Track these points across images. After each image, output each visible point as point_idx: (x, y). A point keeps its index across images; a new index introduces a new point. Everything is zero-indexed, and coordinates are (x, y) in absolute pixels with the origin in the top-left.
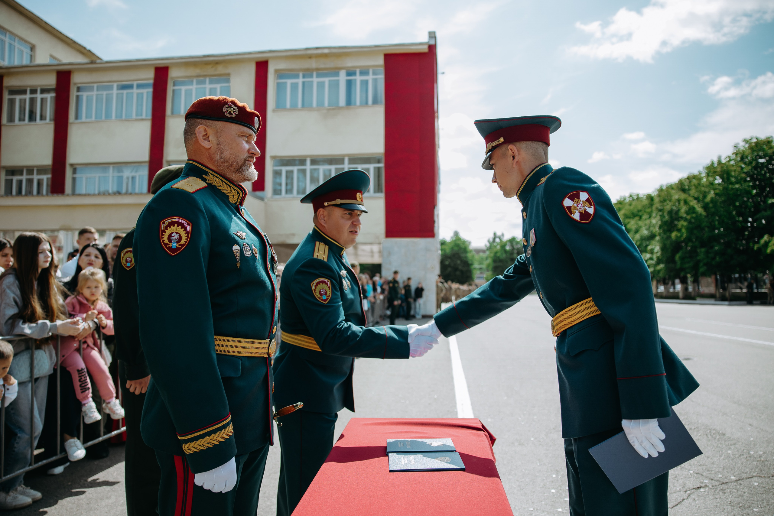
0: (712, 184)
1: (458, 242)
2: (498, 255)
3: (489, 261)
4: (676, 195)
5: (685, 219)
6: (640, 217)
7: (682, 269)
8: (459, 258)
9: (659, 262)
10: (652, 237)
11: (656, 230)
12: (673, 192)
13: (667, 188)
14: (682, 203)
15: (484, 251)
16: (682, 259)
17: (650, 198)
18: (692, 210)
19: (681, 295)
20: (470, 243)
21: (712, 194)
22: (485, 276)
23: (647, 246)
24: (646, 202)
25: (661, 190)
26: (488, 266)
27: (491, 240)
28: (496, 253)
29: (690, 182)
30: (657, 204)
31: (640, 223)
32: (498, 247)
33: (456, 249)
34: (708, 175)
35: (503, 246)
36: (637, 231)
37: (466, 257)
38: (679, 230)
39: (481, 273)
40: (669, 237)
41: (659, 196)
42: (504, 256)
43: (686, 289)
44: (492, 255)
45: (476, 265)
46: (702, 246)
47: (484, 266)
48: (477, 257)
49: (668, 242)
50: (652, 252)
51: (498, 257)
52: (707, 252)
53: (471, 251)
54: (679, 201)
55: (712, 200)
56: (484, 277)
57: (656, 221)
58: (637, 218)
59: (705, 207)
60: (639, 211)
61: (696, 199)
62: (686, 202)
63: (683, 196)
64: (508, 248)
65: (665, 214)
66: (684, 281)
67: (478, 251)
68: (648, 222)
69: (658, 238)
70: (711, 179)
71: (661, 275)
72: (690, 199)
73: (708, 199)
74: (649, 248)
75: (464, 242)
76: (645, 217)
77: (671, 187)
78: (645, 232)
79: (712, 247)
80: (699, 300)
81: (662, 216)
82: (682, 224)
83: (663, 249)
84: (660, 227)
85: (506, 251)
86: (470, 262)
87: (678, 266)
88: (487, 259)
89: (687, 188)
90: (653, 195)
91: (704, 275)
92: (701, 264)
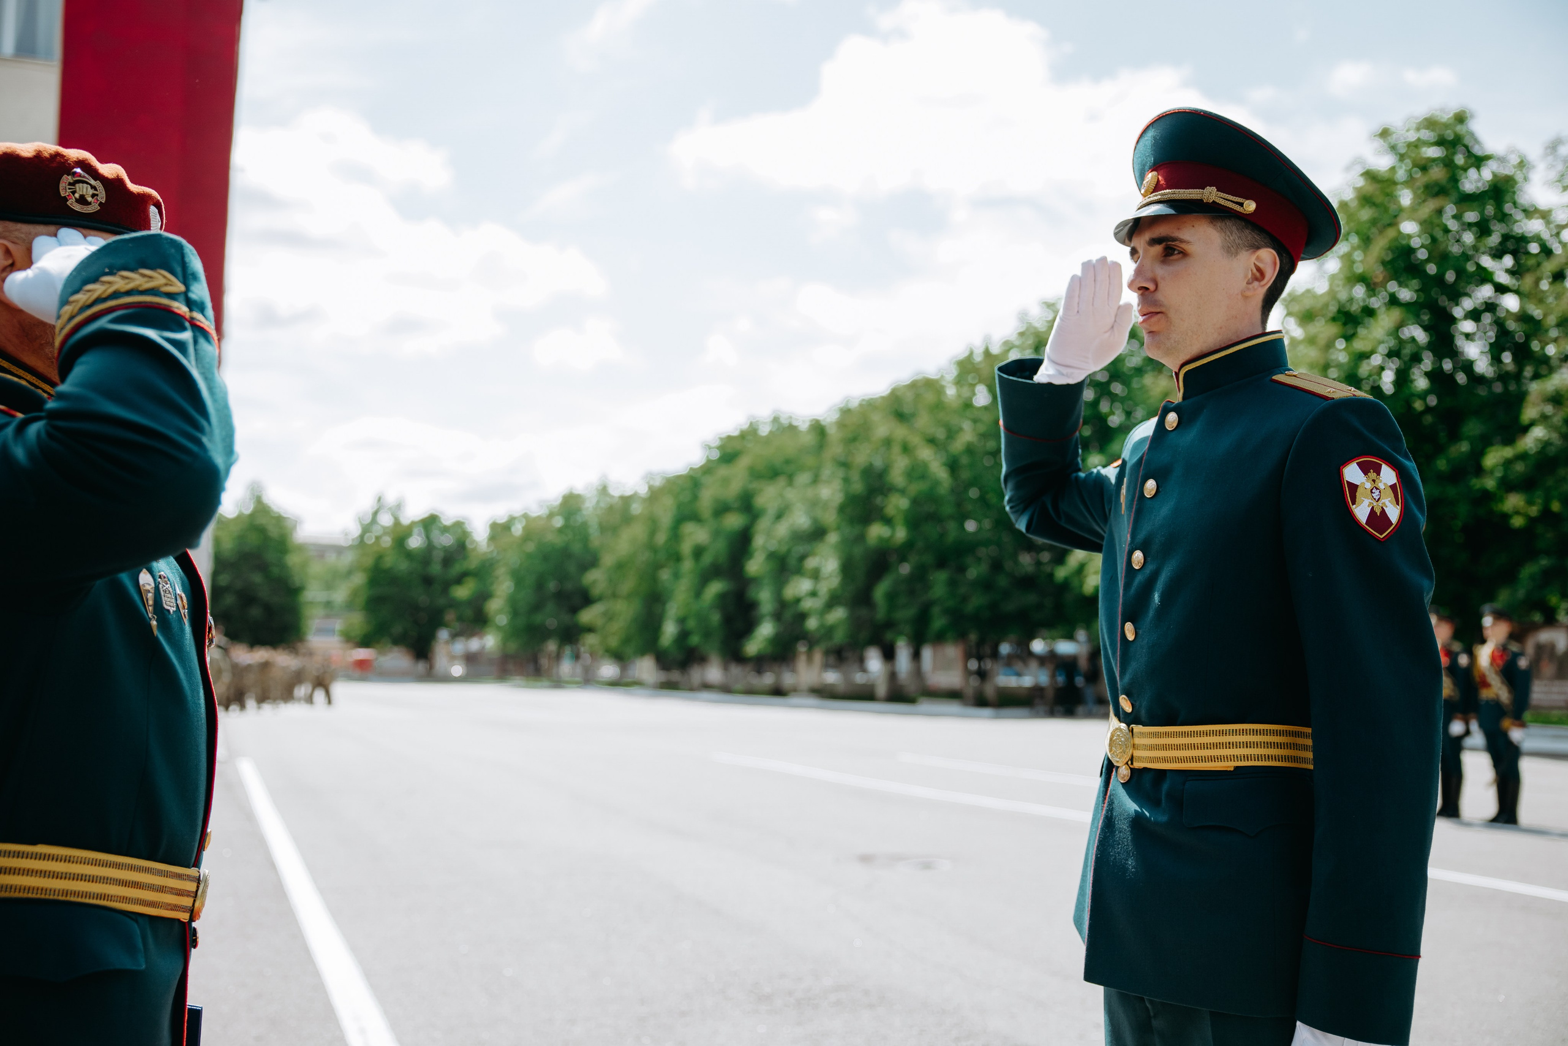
0: (968, 405)
1: (262, 521)
2: (389, 561)
3: (359, 579)
4: (883, 428)
5: (902, 492)
6: (790, 478)
7: (890, 624)
8: (263, 567)
9: (833, 601)
10: (818, 533)
11: (830, 517)
12: (876, 417)
13: (861, 405)
14: (896, 449)
15: (339, 550)
16: (891, 597)
17: (819, 429)
18: (917, 472)
19: (882, 690)
20: (295, 523)
21: (968, 435)
22: (338, 625)
23: (802, 558)
24: (809, 440)
25: (846, 412)
26: (355, 593)
27: (368, 520)
28: (380, 558)
29: (918, 396)
30: (836, 449)
31: (791, 494)
32: (387, 542)
33: (253, 540)
34: (959, 381)
35: (401, 535)
36: (779, 516)
37: (283, 566)
38: (888, 521)
39: (328, 616)
40: (861, 538)
41: (841, 424)
42: (403, 566)
43: (893, 676)
44: (369, 561)
45: (313, 594)
46: (941, 564)
47: (340, 595)
48: (316, 569)
49: (858, 551)
50: (816, 575)
51: (387, 571)
52: (952, 583)
53: (301, 548)
54: (888, 442)
55: (970, 450)
56: (336, 629)
57: (831, 492)
58: (782, 481)
59: (953, 466)
60: (788, 462)
61: (932, 441)
62: (906, 449)
63: (900, 432)
64: (415, 542)
65: (855, 476)
66: (889, 655)
67: (322, 550)
68: (810, 493)
69: (833, 538)
70: (966, 392)
71: (839, 637)
72: (915, 440)
73: (958, 445)
74: (811, 563)
75: (279, 520)
76: (803, 478)
77: (870, 405)
78: (800, 519)
79: (962, 569)
80: (925, 706)
81: (846, 480)
82: (897, 504)
83: (847, 568)
84: (842, 509)
85: (409, 555)
86: (297, 581)
87: (881, 613)
88: (349, 573)
89: (906, 410)
90: (823, 423)
91: (939, 639)
92: (936, 610)
